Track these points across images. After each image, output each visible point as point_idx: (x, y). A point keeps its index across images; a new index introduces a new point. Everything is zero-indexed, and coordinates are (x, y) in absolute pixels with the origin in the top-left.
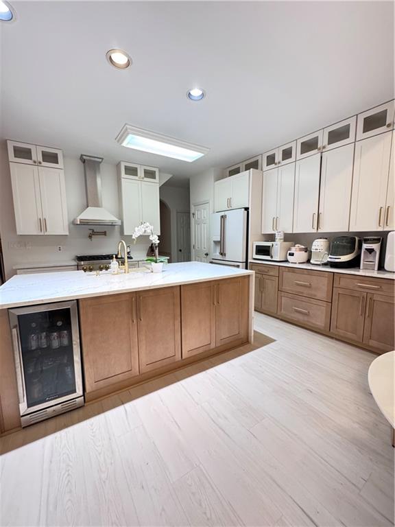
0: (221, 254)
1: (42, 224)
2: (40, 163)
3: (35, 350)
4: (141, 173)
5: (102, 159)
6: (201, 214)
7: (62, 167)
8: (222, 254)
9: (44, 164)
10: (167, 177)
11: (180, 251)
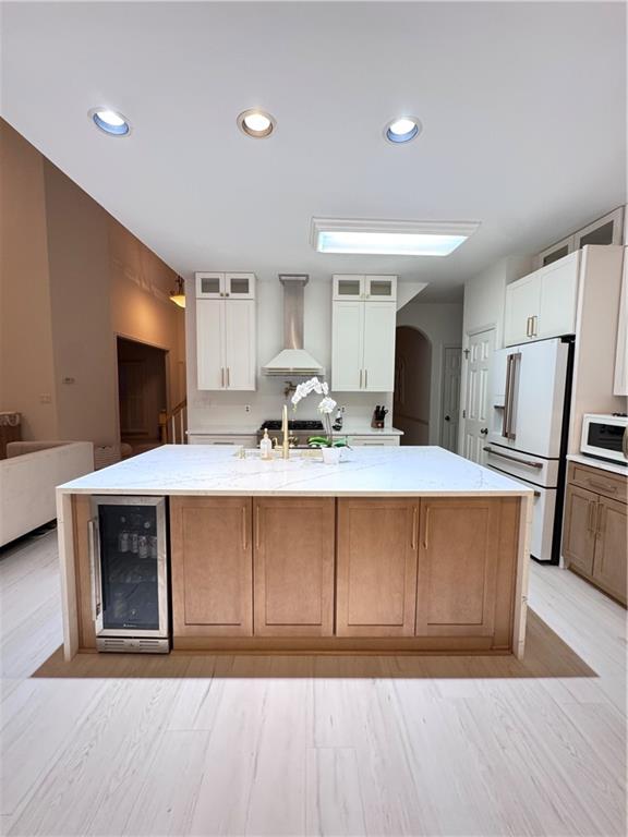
0: (505, 435)
1: (225, 376)
2: (227, 295)
3: (125, 553)
4: (365, 288)
5: (307, 276)
6: (479, 353)
7: (253, 297)
8: (509, 434)
9: (232, 295)
10: (413, 291)
11: (448, 419)
